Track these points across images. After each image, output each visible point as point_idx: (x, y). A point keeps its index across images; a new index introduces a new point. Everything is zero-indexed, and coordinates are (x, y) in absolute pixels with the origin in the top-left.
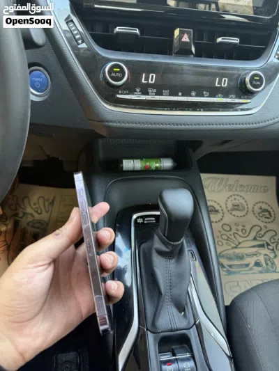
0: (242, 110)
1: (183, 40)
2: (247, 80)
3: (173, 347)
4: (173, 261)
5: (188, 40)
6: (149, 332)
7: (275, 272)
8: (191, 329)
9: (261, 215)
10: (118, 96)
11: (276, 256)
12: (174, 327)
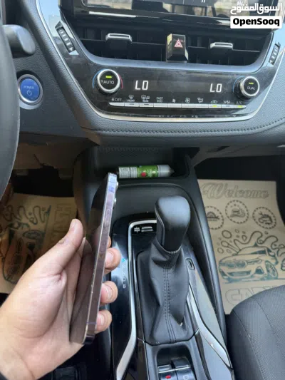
0: (238, 115)
1: (176, 46)
2: (242, 85)
3: (173, 359)
4: (171, 270)
5: (180, 46)
6: (147, 345)
7: (276, 278)
8: (190, 341)
9: (261, 221)
10: (111, 104)
11: (277, 263)
12: (173, 338)
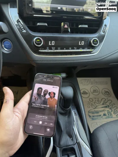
1: (65, 27)
3: (68, 153)
5: (67, 27)
8: (75, 145)
9: (105, 94)
10: (40, 51)
11: (112, 111)
